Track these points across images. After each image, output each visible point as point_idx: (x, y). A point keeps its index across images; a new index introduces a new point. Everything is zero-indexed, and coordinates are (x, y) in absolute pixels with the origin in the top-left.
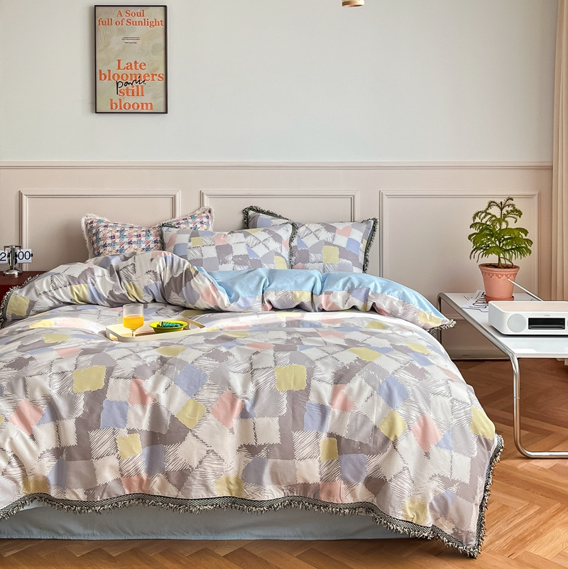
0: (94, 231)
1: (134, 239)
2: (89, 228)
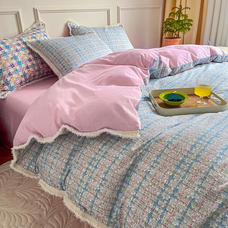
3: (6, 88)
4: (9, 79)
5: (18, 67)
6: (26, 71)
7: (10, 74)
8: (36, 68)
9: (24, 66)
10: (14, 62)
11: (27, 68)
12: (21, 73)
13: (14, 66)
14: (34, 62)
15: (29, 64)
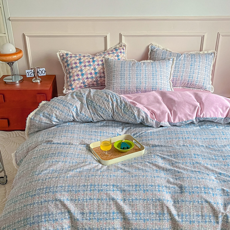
0: (65, 60)
1: (87, 64)
2: (62, 58)
3: (70, 88)
4: (73, 83)
5: (80, 77)
6: (86, 81)
7: (74, 80)
8: (94, 80)
9: (85, 76)
10: (80, 73)
11: (87, 78)
12: (81, 81)
13: (78, 76)
14: (94, 76)
15: (89, 76)
